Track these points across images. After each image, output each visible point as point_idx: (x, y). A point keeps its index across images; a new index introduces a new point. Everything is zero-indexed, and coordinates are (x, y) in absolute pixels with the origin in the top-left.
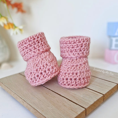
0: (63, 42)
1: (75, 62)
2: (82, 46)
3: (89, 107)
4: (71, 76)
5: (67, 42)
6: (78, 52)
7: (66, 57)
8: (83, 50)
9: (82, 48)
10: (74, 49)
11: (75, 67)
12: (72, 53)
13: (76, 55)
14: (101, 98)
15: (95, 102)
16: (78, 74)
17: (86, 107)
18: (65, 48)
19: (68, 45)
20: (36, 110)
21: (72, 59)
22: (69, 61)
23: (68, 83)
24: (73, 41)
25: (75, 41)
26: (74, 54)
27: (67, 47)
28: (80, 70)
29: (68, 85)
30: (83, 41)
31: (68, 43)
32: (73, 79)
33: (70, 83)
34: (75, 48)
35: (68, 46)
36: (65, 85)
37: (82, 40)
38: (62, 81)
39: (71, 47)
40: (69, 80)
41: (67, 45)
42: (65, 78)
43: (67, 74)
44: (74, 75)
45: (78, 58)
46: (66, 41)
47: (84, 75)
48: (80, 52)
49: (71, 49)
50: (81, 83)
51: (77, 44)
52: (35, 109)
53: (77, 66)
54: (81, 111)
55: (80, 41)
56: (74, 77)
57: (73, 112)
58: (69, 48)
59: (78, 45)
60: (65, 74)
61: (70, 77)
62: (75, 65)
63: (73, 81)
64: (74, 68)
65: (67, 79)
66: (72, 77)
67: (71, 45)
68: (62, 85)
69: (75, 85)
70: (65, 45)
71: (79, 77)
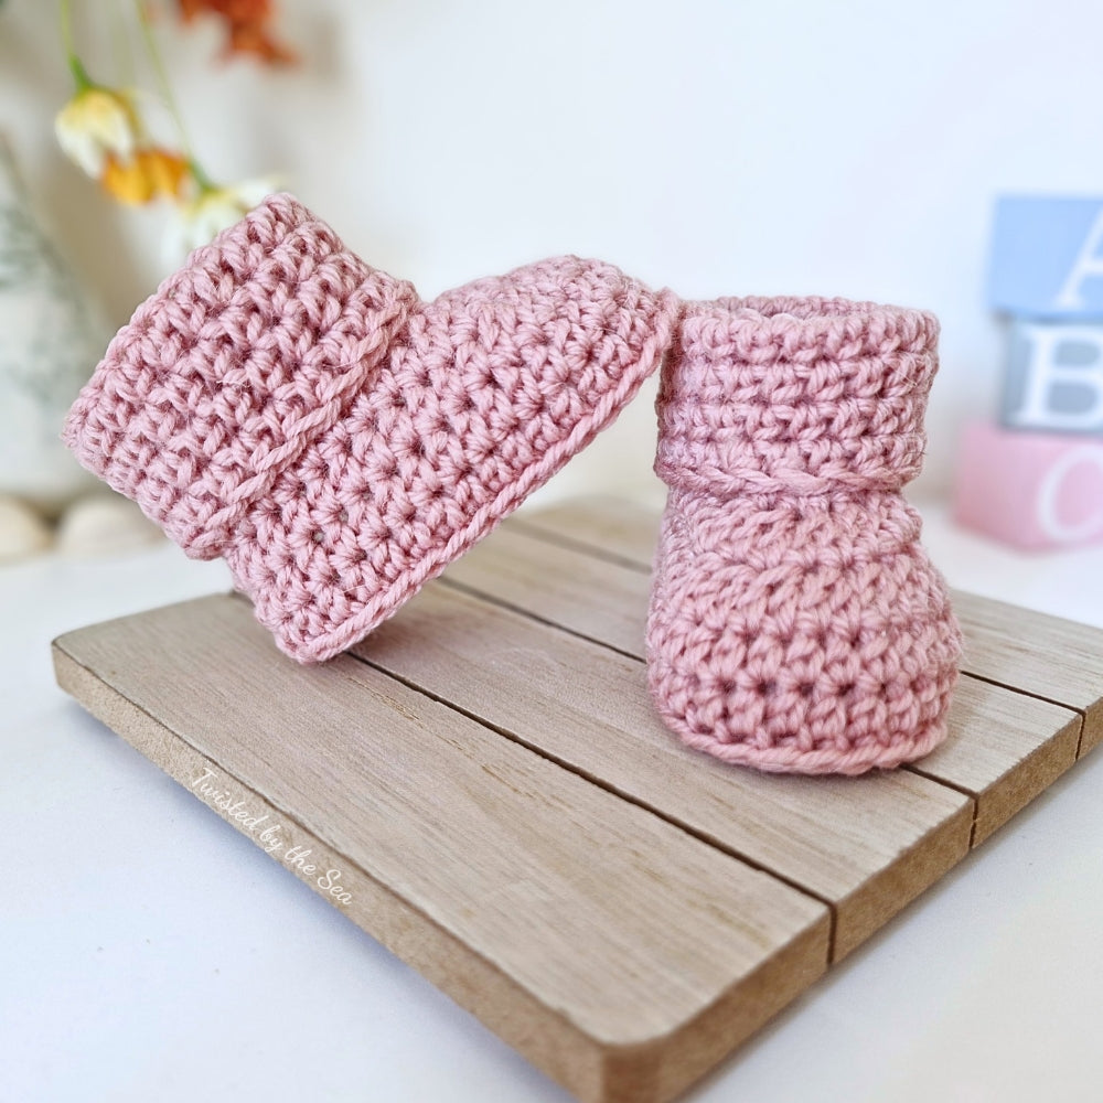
0: (715, 344)
1: (824, 538)
2: (881, 394)
3: (863, 894)
4: (806, 659)
5: (754, 345)
6: (849, 445)
7: (731, 483)
8: (890, 428)
9: (883, 408)
10: (813, 418)
11: (828, 575)
12: (793, 449)
13: (832, 471)
14: (952, 820)
15: (906, 858)
16: (872, 647)
17: (839, 892)
18: (723, 400)
19: (759, 372)
20: (406, 903)
21: (787, 503)
22: (765, 527)
23: (779, 723)
24: (810, 336)
25: (834, 337)
26: (807, 457)
27: (748, 392)
28: (883, 604)
29: (777, 739)
30: (896, 342)
31: (758, 354)
32: (825, 685)
33: (796, 720)
34: (826, 409)
35: (757, 382)
36: (738, 738)
37: (887, 333)
38: (717, 706)
39: (793, 392)
40: (784, 699)
41: (745, 375)
42: (743, 679)
43: (762, 643)
44: (837, 647)
45: (840, 498)
46: (742, 340)
47: (921, 651)
48: (866, 442)
49: (783, 412)
50: (895, 722)
51: (847, 367)
52: (396, 895)
53: (848, 567)
54: (799, 926)
55: (872, 340)
56: (838, 672)
57: (724, 928)
58: (762, 401)
59: (857, 382)
60: (748, 637)
61: (799, 669)
62: (829, 556)
63: (823, 707)
64: (829, 588)
65: (763, 688)
66: (814, 669)
67: (787, 373)
68: (705, 740)
69: (842, 742)
70: (729, 373)
71: (877, 667)
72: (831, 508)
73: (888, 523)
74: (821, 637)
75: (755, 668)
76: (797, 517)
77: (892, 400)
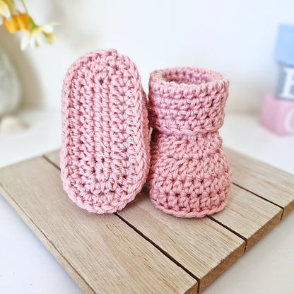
0: (164, 93)
1: (195, 150)
2: (212, 106)
4: (189, 188)
5: (175, 94)
6: (202, 121)
8: (214, 115)
9: (212, 111)
10: (192, 114)
11: (195, 162)
12: (186, 123)
13: (197, 129)
18: (166, 108)
19: (176, 101)
21: (185, 138)
22: (179, 145)
23: (181, 204)
24: (190, 91)
25: (198, 91)
26: (191, 125)
27: (174, 107)
28: (210, 170)
29: (181, 208)
30: (216, 92)
31: (176, 97)
32: (193, 195)
33: (186, 204)
34: (196, 112)
35: (176, 104)
36: (170, 208)
37: (213, 89)
38: (165, 199)
39: (186, 107)
40: (183, 198)
41: (173, 102)
42: (171, 193)
43: (177, 183)
44: (197, 184)
45: (200, 136)
46: (172, 92)
47: (220, 183)
48: (207, 120)
49: (183, 112)
50: (213, 203)
51: (201, 100)
53: (200, 159)
55: (209, 91)
56: (197, 191)
58: (177, 109)
59: (204, 104)
60: (173, 181)
61: (186, 190)
62: (196, 156)
63: (193, 201)
64: (196, 166)
65: (177, 195)
66: (191, 190)
67: (184, 101)
68: (161, 208)
69: (198, 209)
70: (168, 101)
71: (208, 189)
72: (197, 140)
73: (213, 144)
74: (193, 181)
75: (175, 189)
76: (188, 142)
77: (214, 107)
